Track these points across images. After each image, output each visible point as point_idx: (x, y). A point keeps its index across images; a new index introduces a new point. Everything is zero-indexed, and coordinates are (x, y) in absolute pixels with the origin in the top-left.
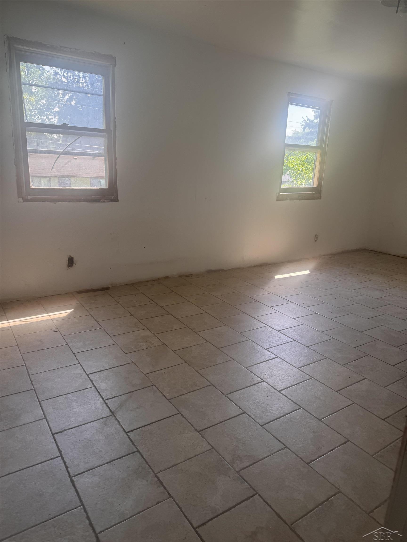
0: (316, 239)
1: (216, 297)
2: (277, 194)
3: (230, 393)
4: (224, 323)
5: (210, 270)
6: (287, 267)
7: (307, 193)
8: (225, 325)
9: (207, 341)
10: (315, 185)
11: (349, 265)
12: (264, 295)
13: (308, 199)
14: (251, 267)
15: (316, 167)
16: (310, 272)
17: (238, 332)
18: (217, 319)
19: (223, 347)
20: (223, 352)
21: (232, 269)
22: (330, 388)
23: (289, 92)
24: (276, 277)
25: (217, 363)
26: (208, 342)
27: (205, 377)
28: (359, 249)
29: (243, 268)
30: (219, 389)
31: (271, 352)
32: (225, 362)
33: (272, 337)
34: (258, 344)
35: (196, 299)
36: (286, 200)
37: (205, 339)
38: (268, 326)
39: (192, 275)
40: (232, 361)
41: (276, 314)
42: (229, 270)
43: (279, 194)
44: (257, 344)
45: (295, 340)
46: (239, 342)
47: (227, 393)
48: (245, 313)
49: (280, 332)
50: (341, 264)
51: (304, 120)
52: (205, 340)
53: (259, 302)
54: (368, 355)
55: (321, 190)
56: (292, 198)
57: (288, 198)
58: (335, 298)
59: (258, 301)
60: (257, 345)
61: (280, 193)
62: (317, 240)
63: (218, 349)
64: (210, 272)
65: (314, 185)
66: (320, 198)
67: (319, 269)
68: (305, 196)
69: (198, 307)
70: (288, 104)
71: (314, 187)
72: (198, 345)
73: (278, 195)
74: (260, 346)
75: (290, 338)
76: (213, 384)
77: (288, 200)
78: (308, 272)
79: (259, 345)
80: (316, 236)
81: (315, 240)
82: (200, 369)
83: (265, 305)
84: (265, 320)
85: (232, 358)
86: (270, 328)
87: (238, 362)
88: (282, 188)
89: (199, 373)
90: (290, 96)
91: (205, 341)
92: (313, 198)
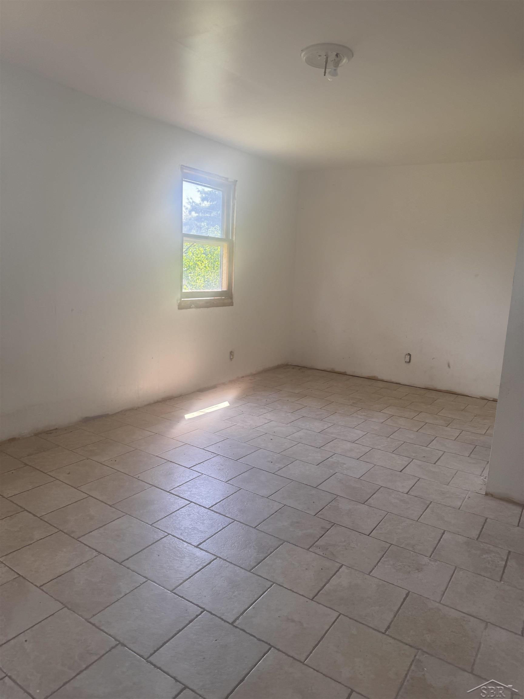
0: (231, 357)
1: (102, 464)
2: (177, 300)
3: (153, 652)
4: (122, 512)
5: (86, 418)
6: (201, 399)
7: (216, 298)
8: (125, 515)
9: (99, 552)
10: (225, 288)
11: (275, 388)
12: (177, 449)
13: (217, 306)
14: (150, 404)
15: (223, 265)
16: (230, 404)
17: (147, 524)
18: (110, 506)
19: (128, 559)
20: (128, 568)
21: (121, 411)
22: (302, 595)
23: (182, 165)
24: (188, 416)
25: (123, 594)
26: (101, 553)
27: (105, 630)
28: (281, 365)
29: (139, 408)
30: (134, 649)
31: (205, 551)
32: (136, 588)
33: (201, 521)
34: (183, 540)
35: (69, 473)
36: (190, 308)
37: (94, 549)
38: (192, 502)
39: (56, 429)
40: (146, 583)
41: (200, 478)
42: (118, 413)
43: (180, 300)
44: (181, 539)
45: (236, 520)
46: (153, 543)
47: (149, 654)
48: (153, 486)
49: (212, 510)
50: (265, 387)
51: (189, 202)
52: (94, 551)
53: (171, 462)
54: (334, 525)
55: (232, 294)
56: (198, 306)
57: (193, 305)
58: (271, 439)
59: (170, 460)
60: (181, 541)
61: (182, 299)
62: (233, 359)
63: (120, 564)
64: (87, 420)
65: (223, 288)
66: (231, 304)
67: (243, 397)
68: (214, 303)
69: (75, 488)
70: (183, 180)
71: (223, 290)
72: (83, 563)
73: (179, 302)
74: (187, 542)
75: (227, 517)
76: (122, 640)
77: (192, 308)
78: (226, 404)
79: (185, 541)
80: (231, 353)
81: (231, 359)
82: (94, 615)
83: (181, 465)
84: (186, 492)
85: (147, 576)
86: (196, 507)
87: (157, 582)
88: (184, 292)
89: (94, 625)
90: (185, 171)
91: (95, 553)
92: (224, 305)
